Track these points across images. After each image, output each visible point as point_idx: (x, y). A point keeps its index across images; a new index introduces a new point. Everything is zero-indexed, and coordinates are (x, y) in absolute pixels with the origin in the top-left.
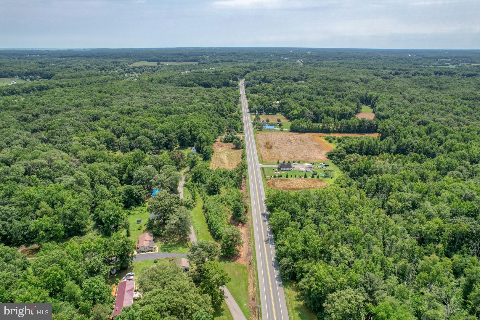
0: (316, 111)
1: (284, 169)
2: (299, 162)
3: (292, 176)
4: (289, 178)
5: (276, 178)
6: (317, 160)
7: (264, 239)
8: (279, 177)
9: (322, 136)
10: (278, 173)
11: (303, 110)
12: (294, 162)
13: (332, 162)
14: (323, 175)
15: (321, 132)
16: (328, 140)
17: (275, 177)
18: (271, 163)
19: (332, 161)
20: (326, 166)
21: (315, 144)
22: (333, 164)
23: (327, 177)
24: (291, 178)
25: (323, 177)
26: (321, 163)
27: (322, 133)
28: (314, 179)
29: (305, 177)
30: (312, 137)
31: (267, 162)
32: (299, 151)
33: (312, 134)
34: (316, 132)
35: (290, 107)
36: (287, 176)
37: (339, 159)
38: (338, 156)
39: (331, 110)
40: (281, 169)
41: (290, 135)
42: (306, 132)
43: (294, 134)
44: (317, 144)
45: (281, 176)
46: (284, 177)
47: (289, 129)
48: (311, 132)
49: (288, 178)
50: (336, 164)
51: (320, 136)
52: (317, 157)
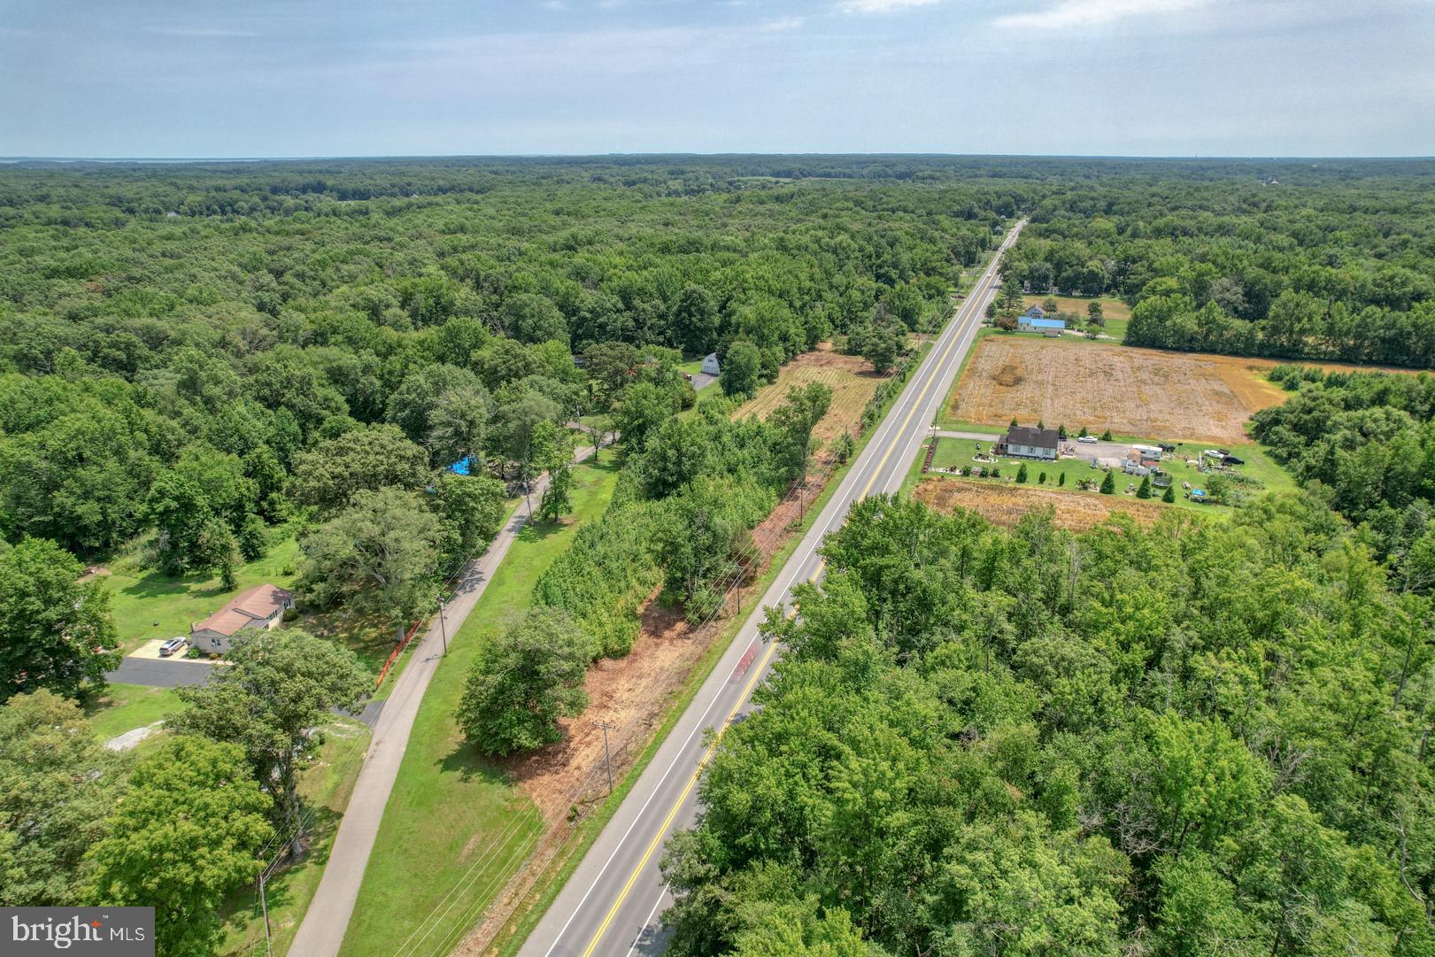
0: (1256, 281)
1: (1024, 450)
2: (1107, 437)
3: (1042, 479)
4: (1031, 485)
5: (971, 479)
6: (1198, 439)
7: (736, 709)
8: (983, 475)
9: (1259, 369)
10: (993, 462)
11: (1200, 275)
12: (1083, 434)
13: (1269, 454)
14: (1198, 492)
15: (1260, 355)
16: (1279, 379)
17: (966, 473)
18: (984, 428)
19: (1268, 448)
20: (1230, 461)
21: (1216, 387)
22: (1270, 460)
23: (1216, 502)
24: (1038, 487)
25: (1196, 500)
26: (1210, 448)
27: (1264, 357)
28: (1145, 502)
29: (1103, 491)
30: (1210, 369)
31: (967, 423)
32: (1130, 405)
33: (1218, 358)
34: (1235, 353)
35: (1150, 268)
36: (1022, 478)
37: (1302, 439)
38: (1297, 428)
39: (1328, 281)
40: (1011, 449)
41: (1119, 355)
42: (1192, 350)
43: (1139, 355)
44: (1226, 390)
45: (995, 475)
46: (1008, 478)
47: (1123, 337)
48: (1213, 351)
49: (1022, 485)
50: (1281, 461)
51: (1250, 368)
52: (1201, 430)
